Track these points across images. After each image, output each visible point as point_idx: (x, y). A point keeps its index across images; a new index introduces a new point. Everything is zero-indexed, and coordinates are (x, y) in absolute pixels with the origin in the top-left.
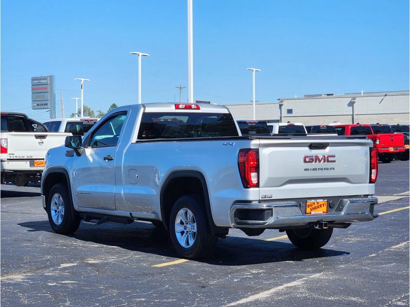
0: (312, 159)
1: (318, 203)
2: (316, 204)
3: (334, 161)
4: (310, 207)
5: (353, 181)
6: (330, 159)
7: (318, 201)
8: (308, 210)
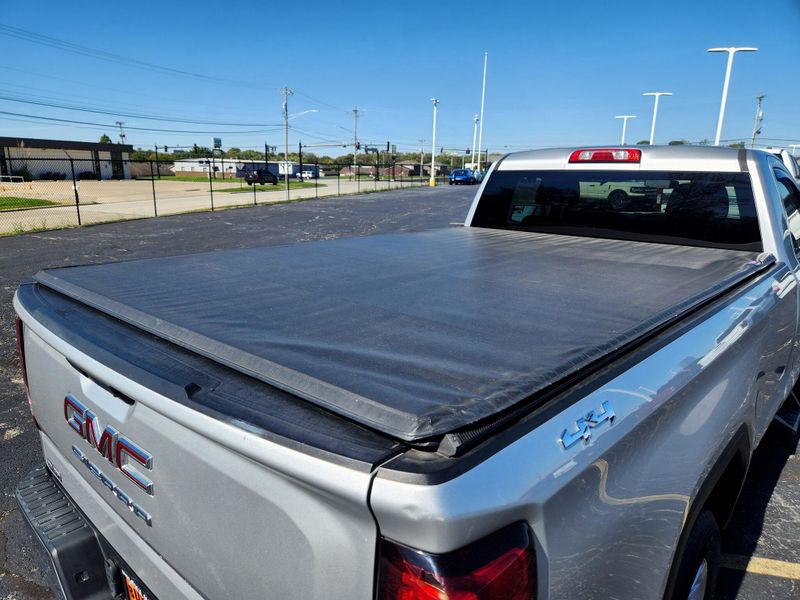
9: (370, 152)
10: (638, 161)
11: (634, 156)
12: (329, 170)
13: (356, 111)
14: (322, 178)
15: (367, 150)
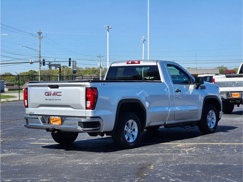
0: (48, 94)
1: (56, 119)
2: (55, 119)
3: (60, 95)
4: (52, 120)
5: (74, 108)
6: (58, 94)
7: (56, 117)
8: (51, 122)
9: (53, 68)
10: (140, 63)
11: (139, 62)
12: (13, 85)
13: (40, 33)
14: (6, 92)
15: (50, 66)
